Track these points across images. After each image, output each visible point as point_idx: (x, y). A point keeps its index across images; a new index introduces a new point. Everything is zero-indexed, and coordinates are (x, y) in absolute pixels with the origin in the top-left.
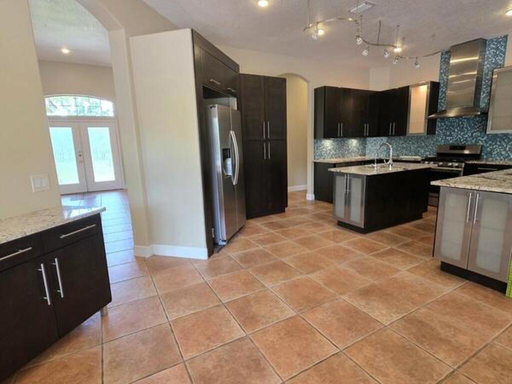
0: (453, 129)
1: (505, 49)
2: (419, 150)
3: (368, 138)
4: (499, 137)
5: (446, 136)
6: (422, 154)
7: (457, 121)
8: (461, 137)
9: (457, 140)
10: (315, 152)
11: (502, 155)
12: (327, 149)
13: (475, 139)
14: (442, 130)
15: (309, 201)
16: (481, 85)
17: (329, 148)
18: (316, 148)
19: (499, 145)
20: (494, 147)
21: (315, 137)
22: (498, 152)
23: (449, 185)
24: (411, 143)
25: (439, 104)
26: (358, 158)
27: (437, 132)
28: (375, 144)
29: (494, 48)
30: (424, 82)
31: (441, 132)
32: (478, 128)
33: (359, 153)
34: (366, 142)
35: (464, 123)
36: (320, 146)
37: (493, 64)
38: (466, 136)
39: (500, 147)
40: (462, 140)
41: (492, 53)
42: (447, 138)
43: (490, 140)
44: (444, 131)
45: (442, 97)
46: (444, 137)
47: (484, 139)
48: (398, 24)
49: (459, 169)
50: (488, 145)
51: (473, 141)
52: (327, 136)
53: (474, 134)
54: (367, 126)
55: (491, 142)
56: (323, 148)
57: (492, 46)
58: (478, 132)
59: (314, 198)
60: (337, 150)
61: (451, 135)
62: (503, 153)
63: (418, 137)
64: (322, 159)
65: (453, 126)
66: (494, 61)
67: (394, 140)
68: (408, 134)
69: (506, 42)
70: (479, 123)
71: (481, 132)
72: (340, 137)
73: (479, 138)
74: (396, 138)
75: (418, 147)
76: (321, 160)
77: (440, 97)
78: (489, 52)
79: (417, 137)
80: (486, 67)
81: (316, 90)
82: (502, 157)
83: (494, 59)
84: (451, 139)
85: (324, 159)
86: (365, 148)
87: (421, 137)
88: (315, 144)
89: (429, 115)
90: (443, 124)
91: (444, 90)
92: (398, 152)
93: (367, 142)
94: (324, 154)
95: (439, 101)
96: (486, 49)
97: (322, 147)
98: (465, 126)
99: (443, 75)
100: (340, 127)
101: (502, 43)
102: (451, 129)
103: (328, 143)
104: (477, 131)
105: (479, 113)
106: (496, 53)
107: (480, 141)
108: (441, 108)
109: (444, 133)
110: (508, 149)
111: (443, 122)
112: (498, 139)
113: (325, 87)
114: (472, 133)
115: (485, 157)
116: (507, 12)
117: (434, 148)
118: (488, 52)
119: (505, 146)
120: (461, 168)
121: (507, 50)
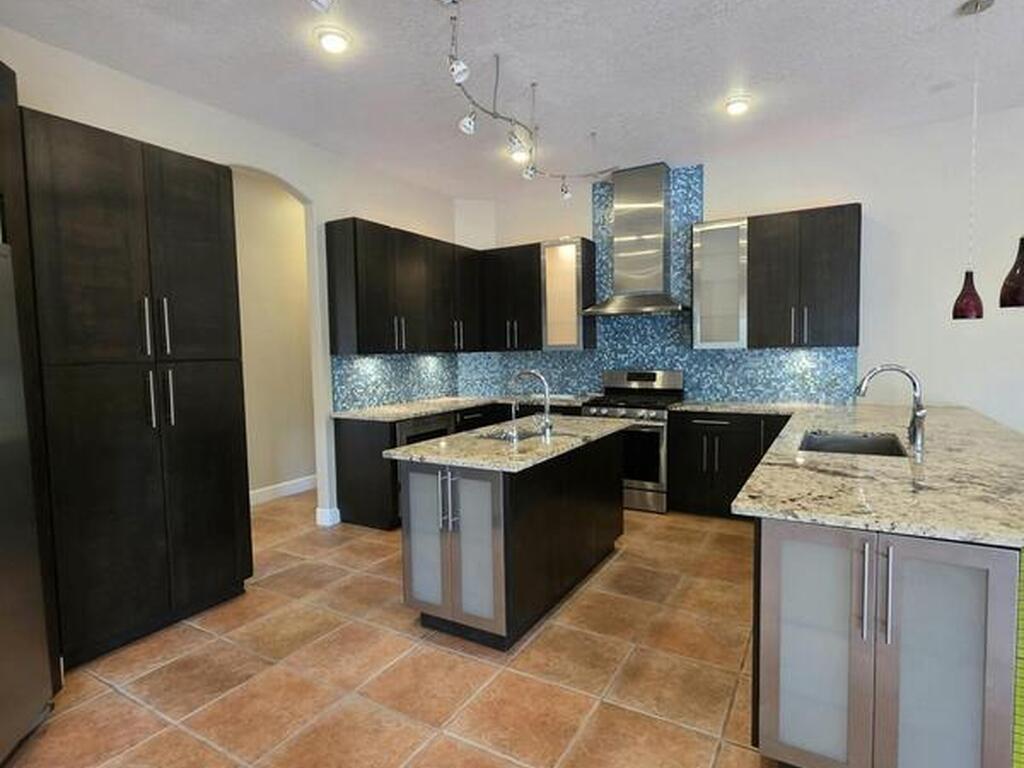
0: (628, 338)
1: (701, 188)
2: (568, 382)
3: (459, 355)
4: (709, 356)
5: (617, 352)
6: (573, 390)
7: (634, 322)
8: (644, 355)
9: (637, 360)
10: (334, 391)
11: (718, 391)
12: (369, 382)
13: (669, 360)
14: (607, 340)
15: (324, 529)
16: (670, 253)
17: (373, 379)
18: (338, 380)
19: (712, 373)
20: (704, 374)
21: (334, 351)
22: (711, 386)
23: (796, 516)
24: (550, 365)
25: (597, 286)
26: (441, 400)
27: (599, 344)
28: (476, 368)
29: (683, 187)
30: (567, 237)
31: (606, 343)
32: (672, 336)
33: (444, 390)
34: (456, 363)
35: (646, 326)
36: (348, 376)
37: (684, 215)
38: (653, 352)
39: (713, 376)
40: (646, 361)
41: (681, 195)
42: (619, 356)
43: (695, 362)
44: (611, 341)
45: (602, 272)
46: (613, 354)
47: (685, 359)
48: (534, 81)
49: (661, 424)
50: (692, 371)
51: (667, 363)
52: (365, 350)
53: (667, 349)
54: (459, 327)
55: (696, 366)
56: (357, 380)
57: (679, 181)
58: (673, 346)
59: (338, 520)
60: (393, 385)
61: (625, 351)
62: (719, 386)
63: (563, 355)
64: (357, 410)
65: (627, 333)
66: (685, 211)
67: (516, 359)
68: (547, 346)
69: (701, 177)
70: (673, 327)
71: (677, 346)
72: (400, 351)
73: (677, 357)
74: (520, 355)
75: (563, 375)
76: (353, 413)
77: (597, 273)
78: (677, 193)
79: (561, 353)
80: (673, 220)
81: (331, 227)
82: (718, 396)
83: (685, 207)
84: (626, 358)
85: (360, 407)
86: (457, 376)
87: (569, 353)
88: (333, 368)
89: (584, 308)
90: (608, 326)
91: (604, 258)
92: (526, 386)
93: (460, 363)
94: (361, 394)
95: (597, 279)
96: (669, 186)
97: (355, 376)
98: (649, 332)
99: (600, 228)
100: (400, 325)
101: (695, 178)
102: (624, 339)
103: (371, 367)
104: (672, 343)
105: (680, 308)
106: (687, 195)
107: (678, 364)
108: (601, 294)
109: (611, 345)
110: (725, 380)
111: (608, 323)
112: (709, 360)
113: (354, 220)
114: (663, 348)
115: (690, 394)
116: (728, 104)
117: (596, 377)
118: (673, 193)
119: (721, 373)
120: (663, 420)
121: (704, 191)
